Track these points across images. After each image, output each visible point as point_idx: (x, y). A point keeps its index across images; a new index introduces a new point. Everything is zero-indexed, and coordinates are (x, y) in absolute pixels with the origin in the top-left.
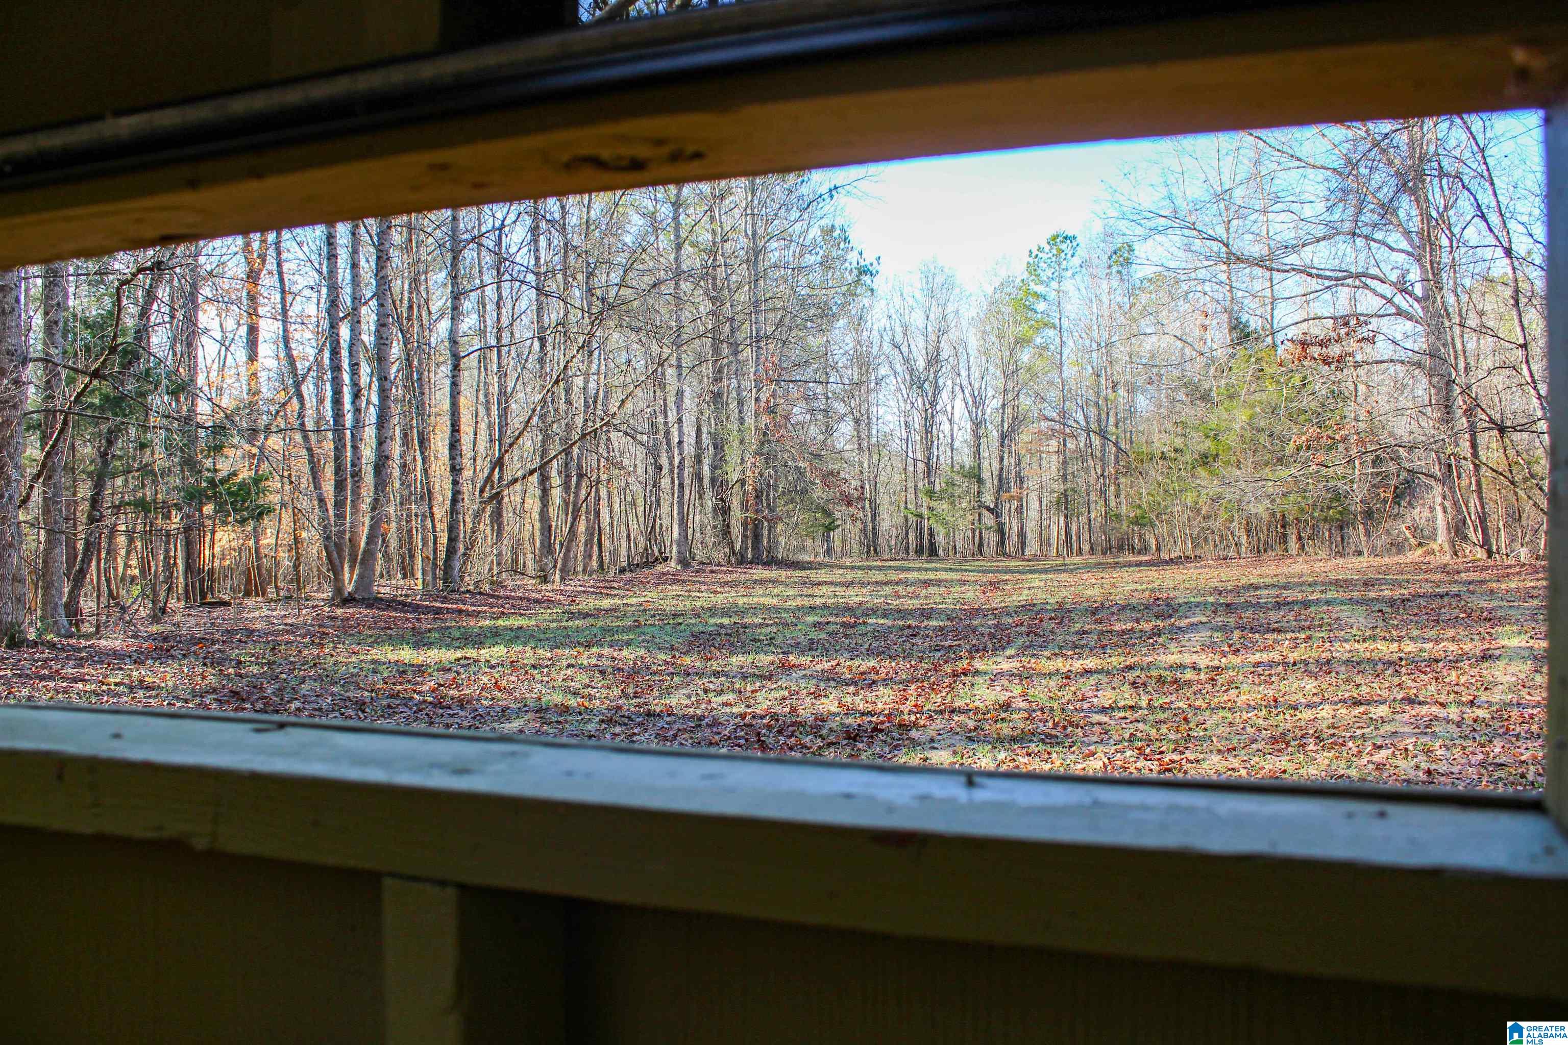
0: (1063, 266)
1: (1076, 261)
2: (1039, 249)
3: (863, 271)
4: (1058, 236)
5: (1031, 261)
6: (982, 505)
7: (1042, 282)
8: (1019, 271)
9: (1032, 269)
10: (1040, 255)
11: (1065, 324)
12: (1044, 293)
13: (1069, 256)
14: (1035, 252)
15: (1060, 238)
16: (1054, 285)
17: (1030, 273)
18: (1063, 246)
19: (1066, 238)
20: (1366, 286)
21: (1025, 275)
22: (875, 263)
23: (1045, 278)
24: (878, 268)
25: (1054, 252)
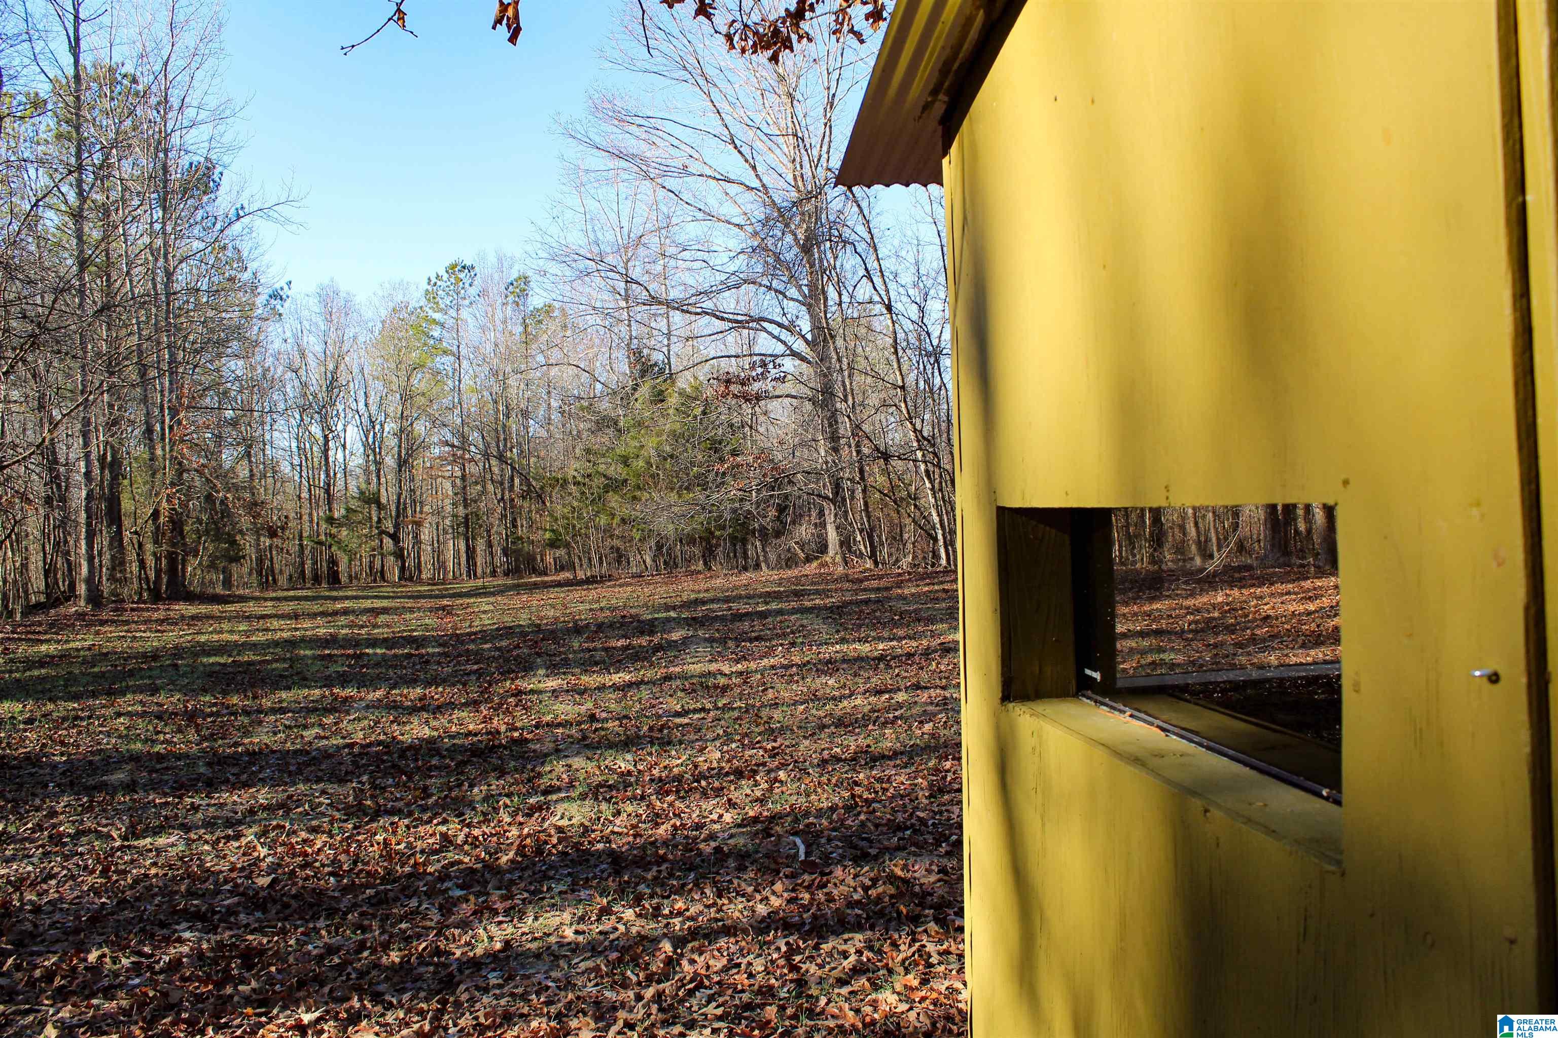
0: (462, 295)
1: (473, 291)
2: (438, 277)
3: (275, 295)
4: (456, 265)
5: (430, 288)
6: (382, 532)
7: (441, 310)
8: (416, 298)
9: (431, 296)
10: (439, 283)
11: (464, 351)
12: (442, 321)
13: (467, 285)
14: (434, 280)
15: (459, 268)
16: (453, 313)
17: (429, 300)
18: (462, 275)
19: (464, 267)
20: (765, 330)
21: (423, 302)
22: (286, 287)
23: (442, 306)
24: (289, 293)
25: (453, 280)
